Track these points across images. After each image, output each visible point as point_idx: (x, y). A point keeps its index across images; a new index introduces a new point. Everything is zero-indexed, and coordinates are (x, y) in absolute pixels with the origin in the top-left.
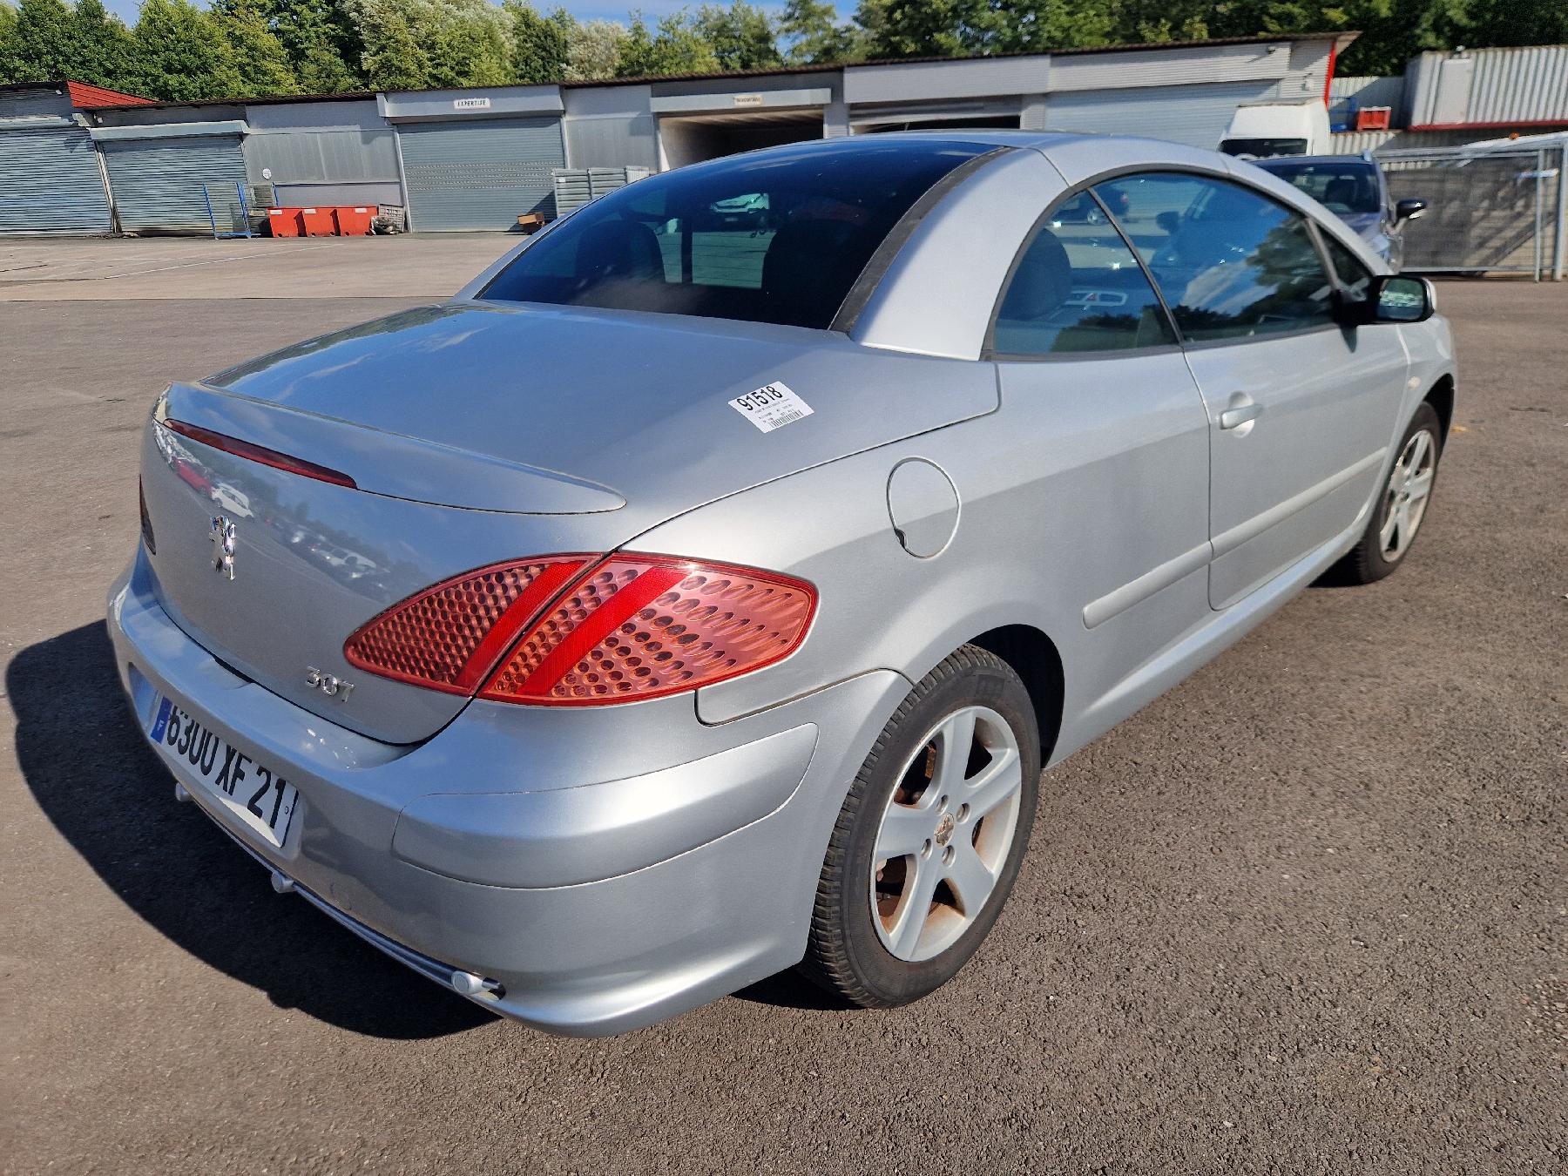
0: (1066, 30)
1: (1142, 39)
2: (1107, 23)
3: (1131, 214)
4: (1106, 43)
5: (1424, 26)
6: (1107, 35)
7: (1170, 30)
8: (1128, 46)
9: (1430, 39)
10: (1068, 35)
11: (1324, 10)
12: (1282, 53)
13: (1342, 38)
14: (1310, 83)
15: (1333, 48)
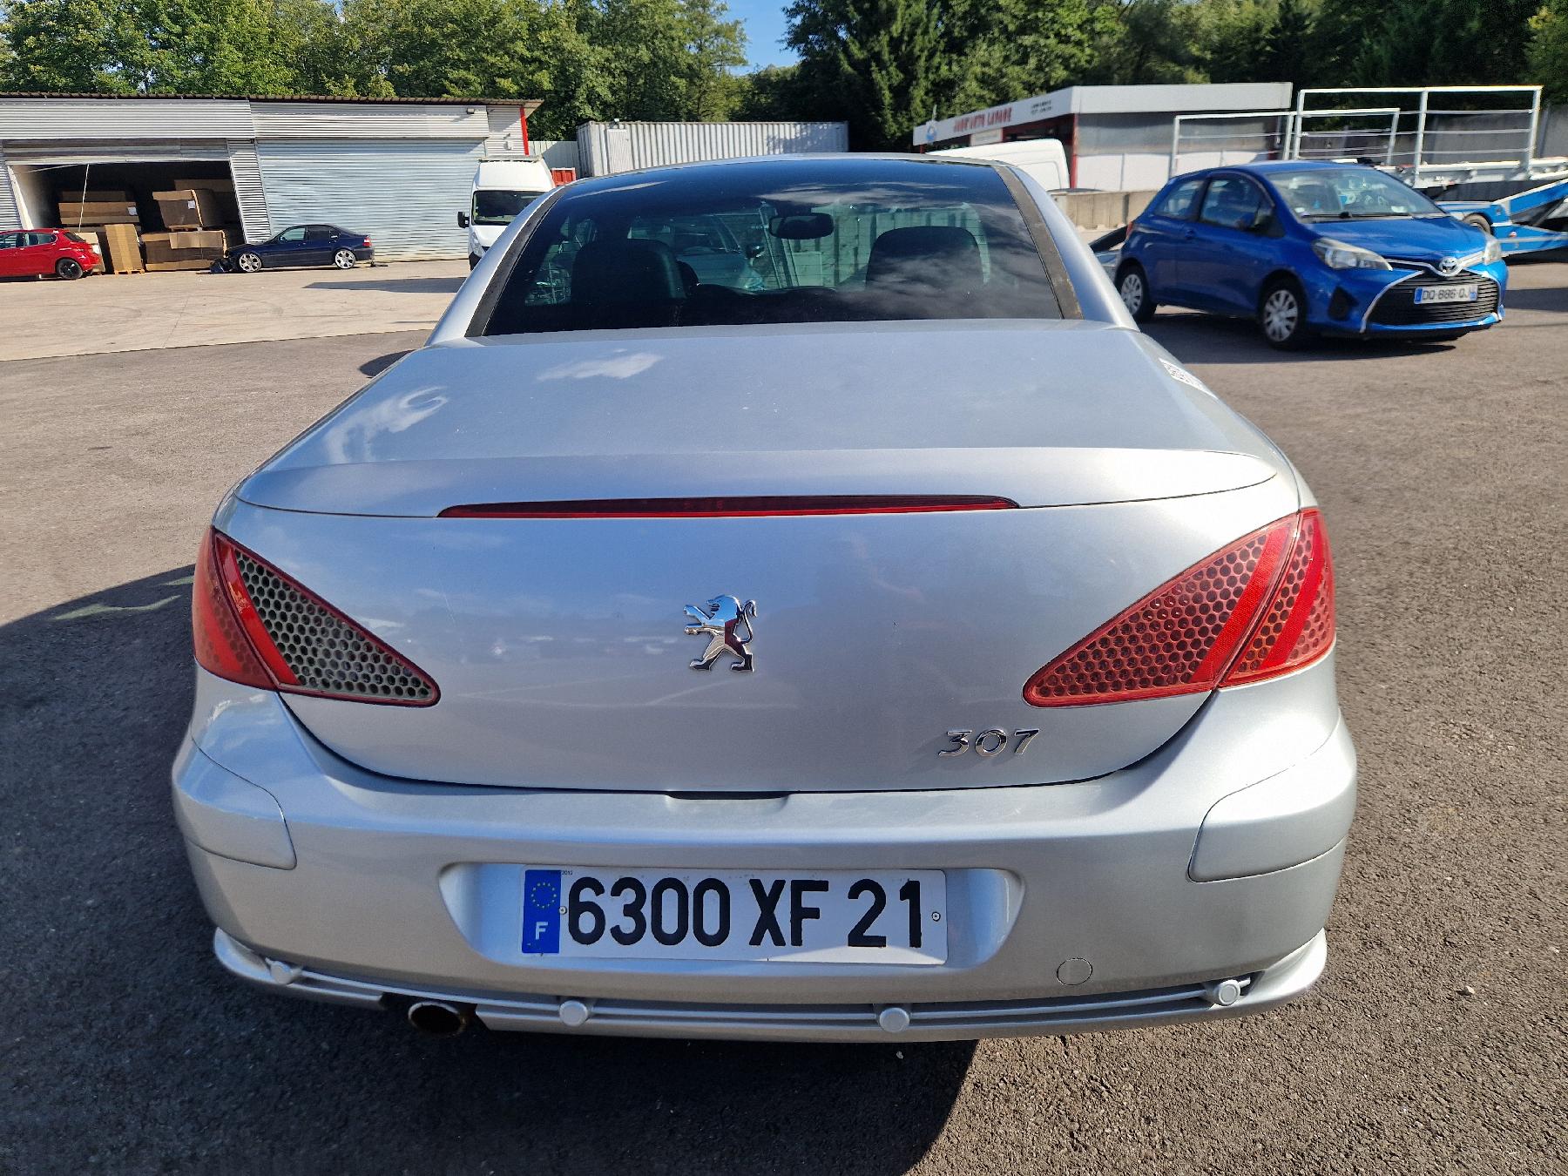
0: (246, 76)
1: (329, 92)
2: (288, 74)
3: (376, 259)
4: (289, 94)
5: (581, 99)
6: (289, 85)
7: (356, 86)
8: (315, 97)
9: (588, 111)
10: (249, 82)
11: (497, 80)
12: (480, 114)
13: (527, 105)
14: (511, 144)
15: (522, 114)
